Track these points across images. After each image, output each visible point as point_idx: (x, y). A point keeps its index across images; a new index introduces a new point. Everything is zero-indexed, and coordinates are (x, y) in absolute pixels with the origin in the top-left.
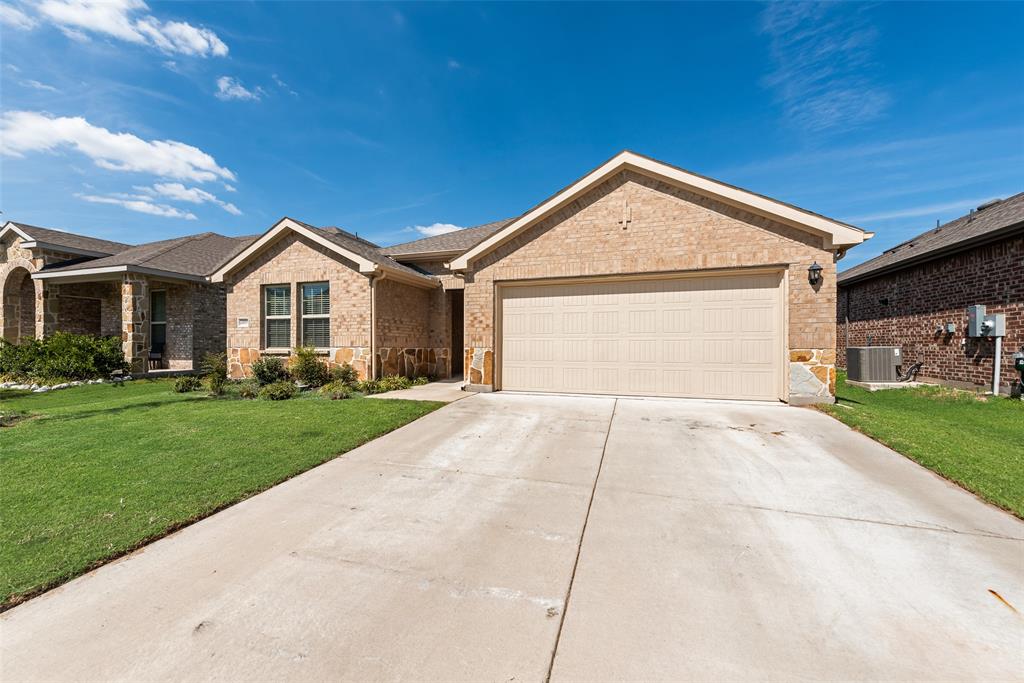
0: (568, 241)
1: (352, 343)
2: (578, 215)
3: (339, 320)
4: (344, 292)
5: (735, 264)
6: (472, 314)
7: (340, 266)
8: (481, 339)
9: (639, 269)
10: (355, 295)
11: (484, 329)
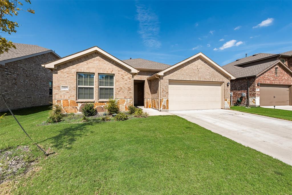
0: (187, 71)
1: (125, 97)
2: (189, 65)
3: (119, 89)
4: (122, 79)
5: (217, 81)
6: (163, 89)
7: (120, 69)
8: (165, 96)
9: (202, 80)
10: (126, 80)
11: (166, 93)
